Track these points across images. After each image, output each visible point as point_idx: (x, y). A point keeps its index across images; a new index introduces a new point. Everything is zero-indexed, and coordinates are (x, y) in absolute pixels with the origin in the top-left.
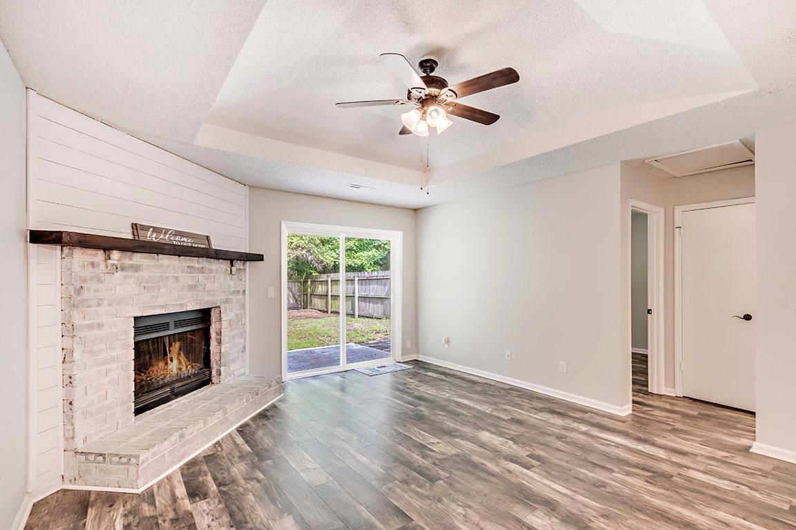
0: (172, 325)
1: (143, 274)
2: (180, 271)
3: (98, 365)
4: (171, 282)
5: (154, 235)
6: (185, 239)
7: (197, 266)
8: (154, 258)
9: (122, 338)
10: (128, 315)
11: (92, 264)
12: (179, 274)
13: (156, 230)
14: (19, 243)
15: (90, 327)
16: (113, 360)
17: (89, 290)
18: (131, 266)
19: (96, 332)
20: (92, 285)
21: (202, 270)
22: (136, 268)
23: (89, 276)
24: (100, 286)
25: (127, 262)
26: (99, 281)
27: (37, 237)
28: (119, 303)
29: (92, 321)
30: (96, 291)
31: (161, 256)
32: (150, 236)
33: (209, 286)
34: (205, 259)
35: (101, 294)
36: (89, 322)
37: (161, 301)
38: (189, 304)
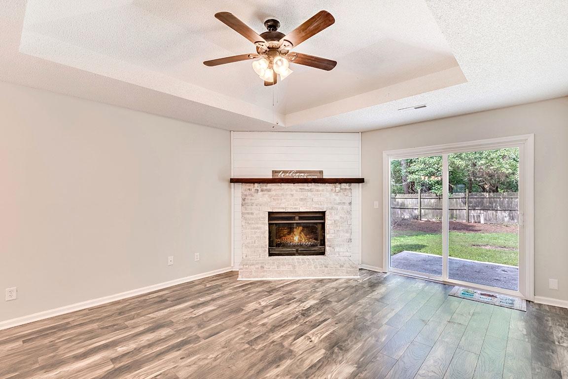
0: (297, 218)
1: (273, 193)
2: (294, 191)
3: (251, 229)
4: (288, 197)
5: (283, 175)
6: (303, 174)
7: (307, 188)
8: (279, 186)
9: (262, 220)
10: (265, 210)
11: (249, 189)
12: (294, 192)
13: (284, 172)
14: (227, 183)
15: (248, 213)
16: (258, 228)
17: (248, 199)
18: (266, 190)
19: (251, 216)
20: (249, 197)
21: (311, 190)
22: (269, 190)
23: (248, 194)
24: (253, 198)
25: (265, 188)
26: (252, 196)
27: (233, 181)
28: (260, 205)
29: (249, 211)
30: (251, 200)
31: (282, 184)
32: (281, 176)
33: (316, 199)
34: (313, 184)
35: (253, 201)
36: (248, 212)
37: (283, 206)
38: (300, 208)
